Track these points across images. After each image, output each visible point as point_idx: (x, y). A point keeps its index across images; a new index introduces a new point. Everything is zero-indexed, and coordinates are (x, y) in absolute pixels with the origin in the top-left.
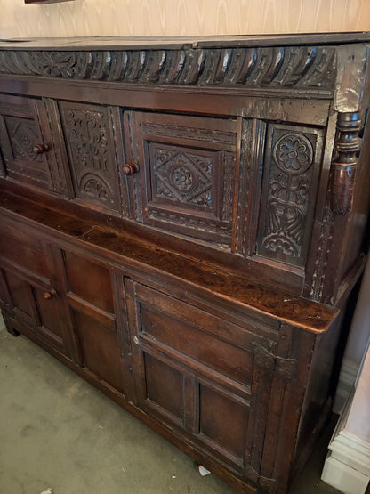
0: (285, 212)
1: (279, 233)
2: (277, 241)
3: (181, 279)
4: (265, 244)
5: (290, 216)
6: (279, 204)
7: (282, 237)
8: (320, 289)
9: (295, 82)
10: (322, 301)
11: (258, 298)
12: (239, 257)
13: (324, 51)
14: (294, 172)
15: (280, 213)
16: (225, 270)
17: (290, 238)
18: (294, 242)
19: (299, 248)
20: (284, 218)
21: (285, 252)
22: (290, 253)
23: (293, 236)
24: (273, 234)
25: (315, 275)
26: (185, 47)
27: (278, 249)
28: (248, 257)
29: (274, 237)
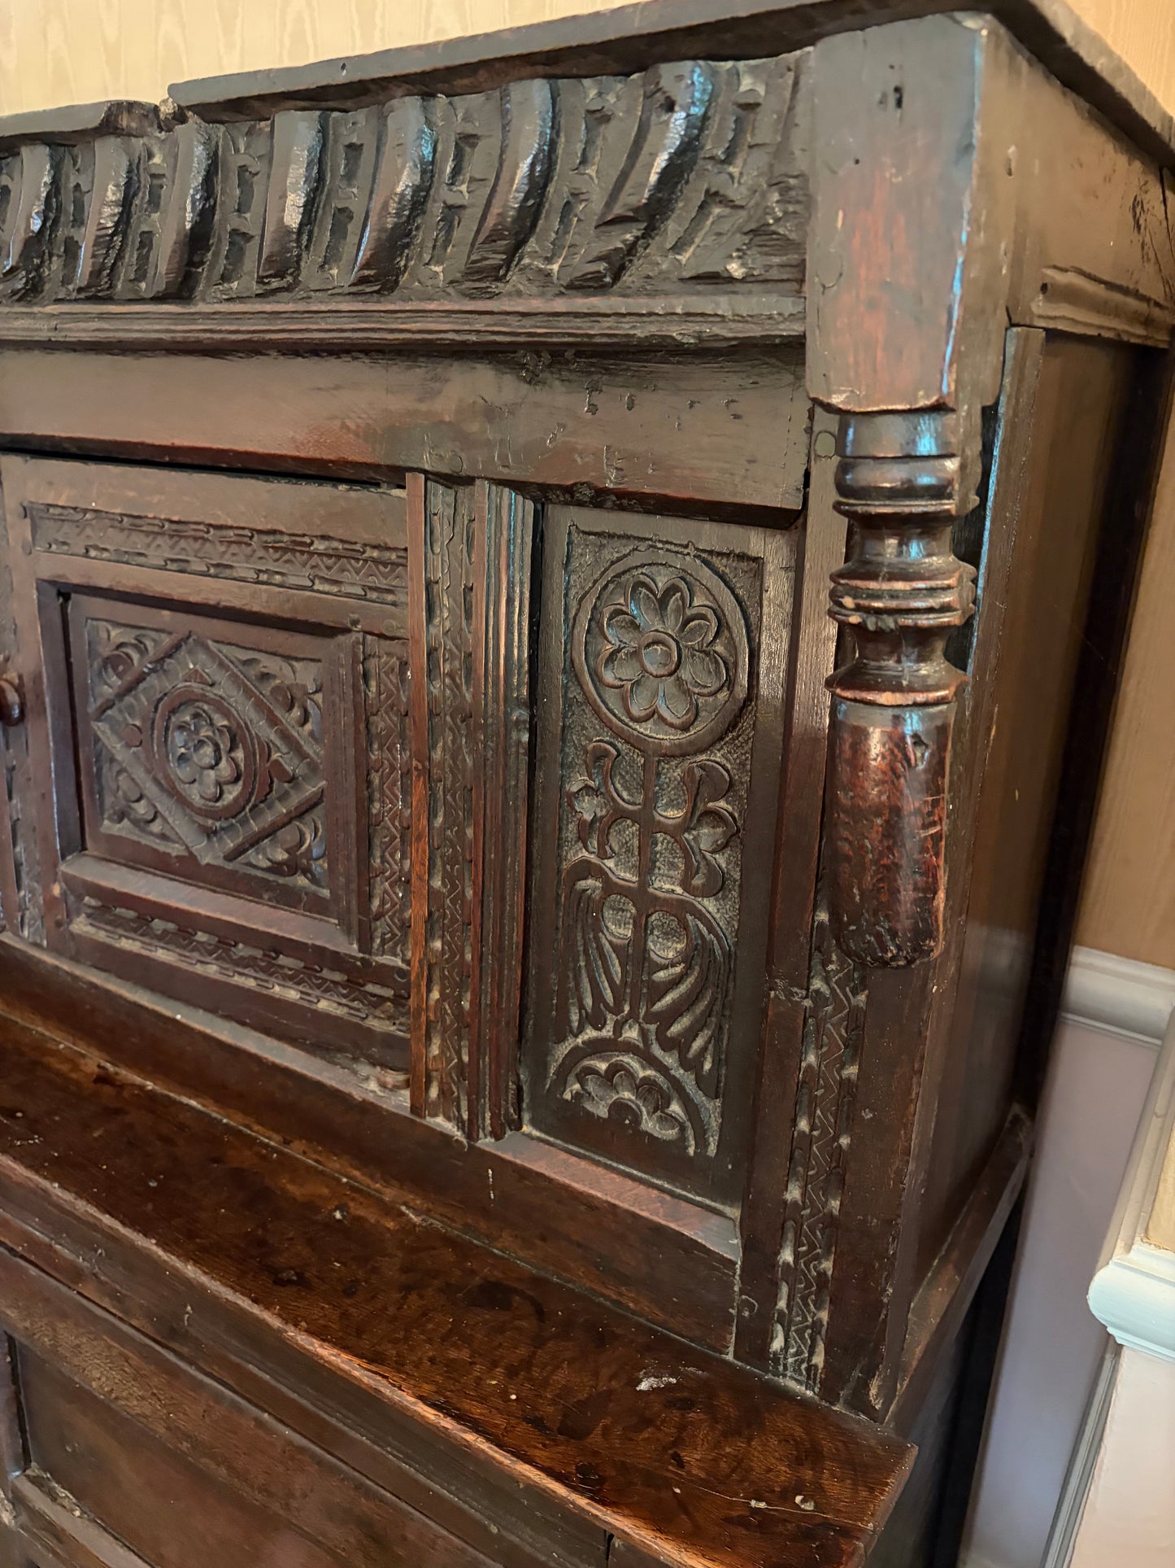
0: (642, 929)
1: (618, 1028)
2: (615, 1069)
3: (150, 1245)
4: (561, 1080)
5: (665, 950)
6: (610, 887)
7: (629, 1048)
8: (816, 1325)
9: (619, 263)
10: (829, 1392)
11: (512, 1372)
12: (446, 1138)
13: (746, 83)
14: (669, 738)
15: (618, 930)
16: (389, 1194)
17: (670, 1060)
18: (688, 1080)
19: (712, 1110)
20: (636, 956)
21: (649, 1124)
22: (671, 1134)
23: (679, 1045)
24: (590, 1033)
25: (787, 1256)
26: (124, 121)
27: (619, 1107)
28: (486, 1143)
29: (597, 1048)
